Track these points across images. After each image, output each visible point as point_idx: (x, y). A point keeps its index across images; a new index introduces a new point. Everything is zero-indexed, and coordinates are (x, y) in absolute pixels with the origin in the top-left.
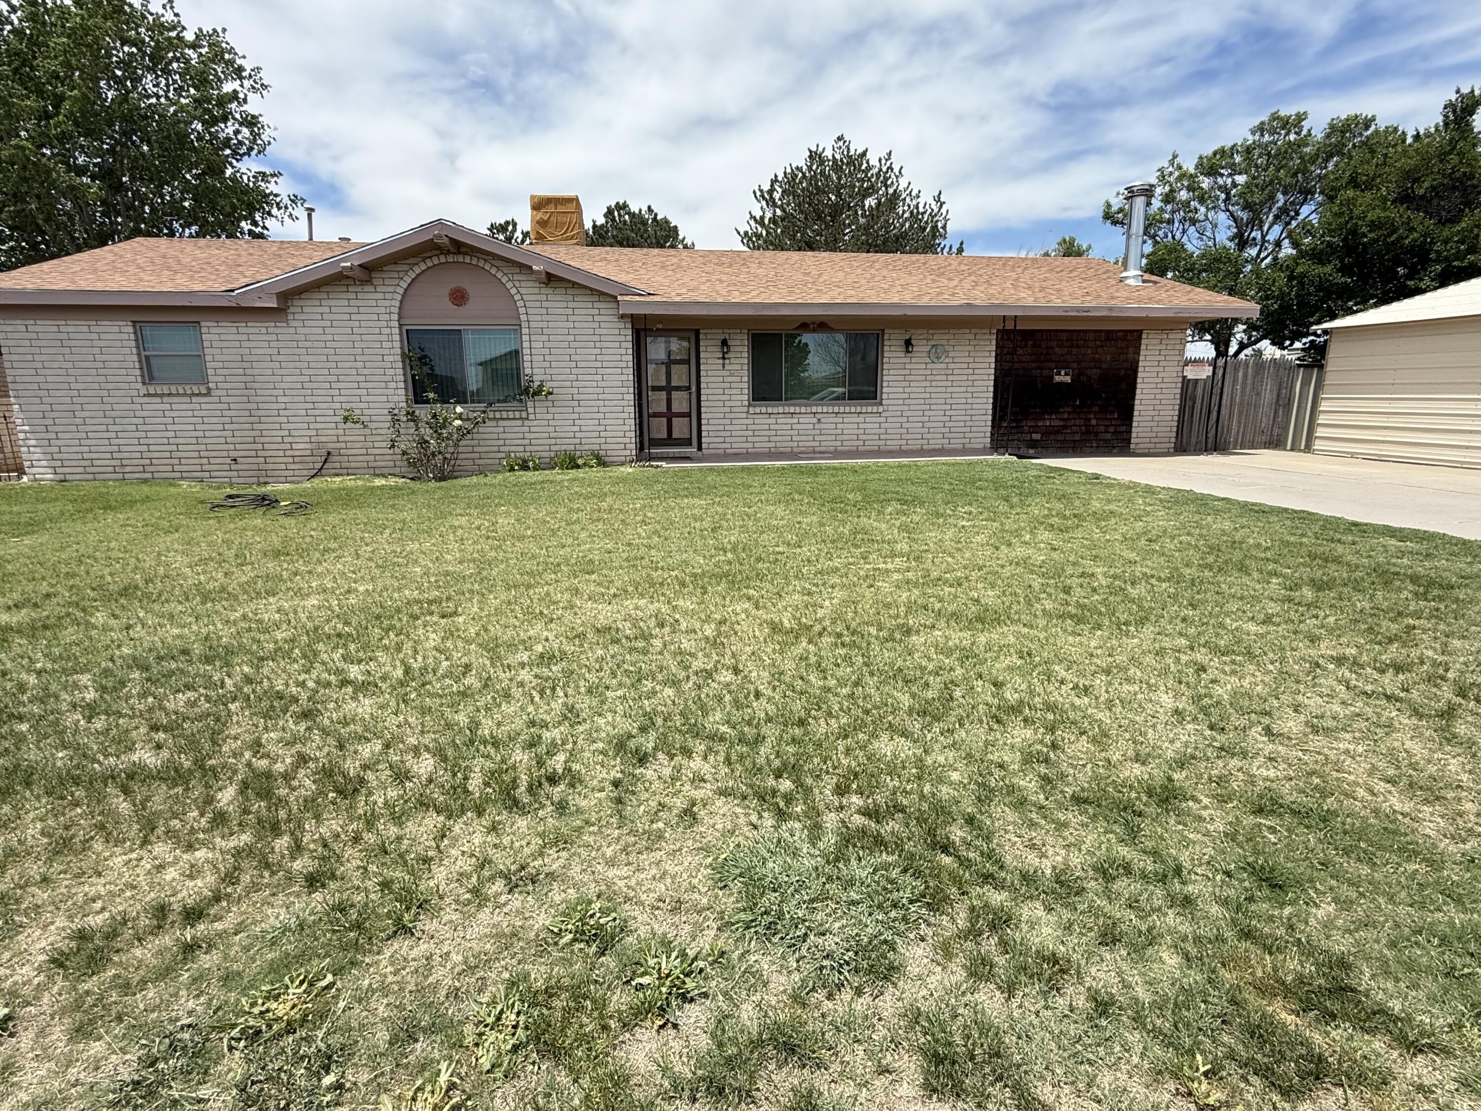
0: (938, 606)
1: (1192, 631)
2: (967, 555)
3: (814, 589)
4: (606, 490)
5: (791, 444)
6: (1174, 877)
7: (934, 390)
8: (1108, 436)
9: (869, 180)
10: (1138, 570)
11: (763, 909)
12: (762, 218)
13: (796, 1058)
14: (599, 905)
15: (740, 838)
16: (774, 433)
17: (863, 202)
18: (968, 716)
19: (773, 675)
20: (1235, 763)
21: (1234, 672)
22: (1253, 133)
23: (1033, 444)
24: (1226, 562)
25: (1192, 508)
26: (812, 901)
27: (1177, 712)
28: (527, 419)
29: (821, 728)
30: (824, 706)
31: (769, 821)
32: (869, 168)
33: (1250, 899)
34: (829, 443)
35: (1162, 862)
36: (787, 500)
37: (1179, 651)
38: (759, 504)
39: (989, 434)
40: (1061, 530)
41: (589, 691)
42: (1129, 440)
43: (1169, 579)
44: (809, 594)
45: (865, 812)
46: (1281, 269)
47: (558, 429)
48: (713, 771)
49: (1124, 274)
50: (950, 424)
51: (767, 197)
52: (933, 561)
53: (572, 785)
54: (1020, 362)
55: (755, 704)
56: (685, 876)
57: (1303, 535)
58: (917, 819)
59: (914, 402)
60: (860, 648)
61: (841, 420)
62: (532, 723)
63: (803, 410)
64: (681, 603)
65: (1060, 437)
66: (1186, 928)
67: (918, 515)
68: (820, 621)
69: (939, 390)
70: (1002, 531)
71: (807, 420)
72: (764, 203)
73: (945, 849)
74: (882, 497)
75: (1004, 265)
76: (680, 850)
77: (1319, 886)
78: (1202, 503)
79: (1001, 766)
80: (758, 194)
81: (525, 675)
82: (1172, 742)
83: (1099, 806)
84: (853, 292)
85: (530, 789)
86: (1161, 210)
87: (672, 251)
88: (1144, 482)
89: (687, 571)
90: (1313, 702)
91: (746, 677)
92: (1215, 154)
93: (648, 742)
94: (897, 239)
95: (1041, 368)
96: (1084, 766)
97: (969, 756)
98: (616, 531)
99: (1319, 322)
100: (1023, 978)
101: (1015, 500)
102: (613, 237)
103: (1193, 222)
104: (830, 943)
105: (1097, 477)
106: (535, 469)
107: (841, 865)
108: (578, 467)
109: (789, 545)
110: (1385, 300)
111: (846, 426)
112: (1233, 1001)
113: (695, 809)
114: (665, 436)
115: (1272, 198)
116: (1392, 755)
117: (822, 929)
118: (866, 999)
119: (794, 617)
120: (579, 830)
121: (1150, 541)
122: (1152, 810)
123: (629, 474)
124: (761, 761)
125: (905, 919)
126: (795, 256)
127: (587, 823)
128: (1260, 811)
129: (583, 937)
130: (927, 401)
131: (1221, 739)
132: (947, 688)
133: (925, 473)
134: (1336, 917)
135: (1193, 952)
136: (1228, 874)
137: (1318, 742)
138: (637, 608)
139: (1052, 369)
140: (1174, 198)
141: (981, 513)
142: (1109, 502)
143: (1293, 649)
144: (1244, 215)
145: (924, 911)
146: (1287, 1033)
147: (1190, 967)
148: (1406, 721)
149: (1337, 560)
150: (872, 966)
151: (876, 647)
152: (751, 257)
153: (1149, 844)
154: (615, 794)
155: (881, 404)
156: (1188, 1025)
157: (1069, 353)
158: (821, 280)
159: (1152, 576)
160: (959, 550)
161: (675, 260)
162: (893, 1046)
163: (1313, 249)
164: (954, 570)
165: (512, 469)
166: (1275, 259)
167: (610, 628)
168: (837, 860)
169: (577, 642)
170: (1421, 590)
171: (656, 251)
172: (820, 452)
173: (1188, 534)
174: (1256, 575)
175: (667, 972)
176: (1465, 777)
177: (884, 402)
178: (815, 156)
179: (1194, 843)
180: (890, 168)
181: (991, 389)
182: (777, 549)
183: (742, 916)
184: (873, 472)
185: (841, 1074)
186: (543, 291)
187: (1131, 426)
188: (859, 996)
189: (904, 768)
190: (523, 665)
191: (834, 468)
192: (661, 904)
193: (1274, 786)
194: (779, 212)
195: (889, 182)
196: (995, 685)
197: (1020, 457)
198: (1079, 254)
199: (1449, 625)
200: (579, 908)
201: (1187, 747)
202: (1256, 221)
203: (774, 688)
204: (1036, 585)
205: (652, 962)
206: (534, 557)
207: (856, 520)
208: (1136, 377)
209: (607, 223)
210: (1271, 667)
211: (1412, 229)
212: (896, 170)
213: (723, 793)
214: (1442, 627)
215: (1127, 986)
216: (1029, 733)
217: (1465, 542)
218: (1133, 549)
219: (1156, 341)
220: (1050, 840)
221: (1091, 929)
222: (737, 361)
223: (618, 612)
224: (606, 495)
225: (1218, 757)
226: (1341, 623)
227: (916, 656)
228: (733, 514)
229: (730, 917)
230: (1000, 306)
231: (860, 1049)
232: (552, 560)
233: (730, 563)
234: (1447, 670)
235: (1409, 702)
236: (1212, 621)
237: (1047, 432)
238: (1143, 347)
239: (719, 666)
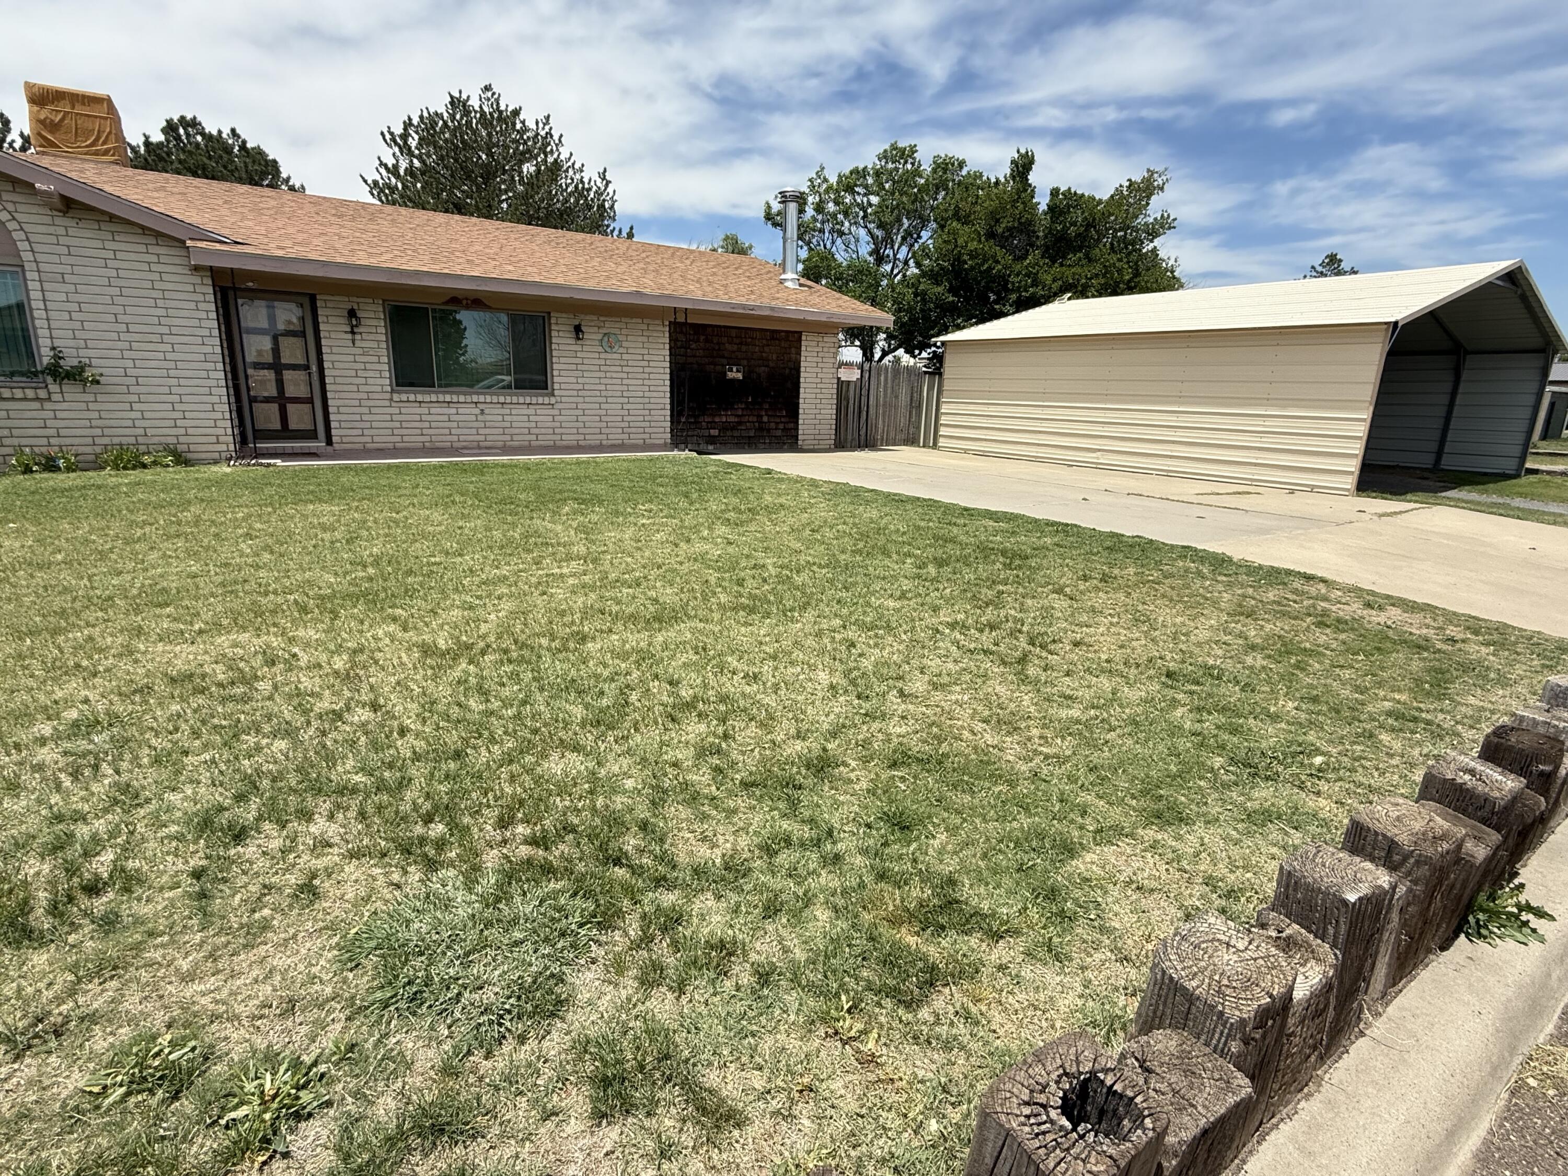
0: (615, 608)
1: (845, 611)
2: (647, 553)
3: (477, 602)
4: (191, 495)
5: (449, 438)
6: (826, 839)
7: (610, 381)
8: (779, 433)
9: (525, 143)
10: (803, 558)
11: (406, 980)
12: (396, 167)
13: (446, 1138)
14: (168, 1037)
15: (379, 903)
16: (427, 425)
17: (520, 167)
18: (643, 720)
19: (423, 707)
20: (876, 725)
21: (876, 645)
22: (879, 159)
23: (711, 440)
24: (873, 548)
25: (848, 500)
26: (467, 954)
27: (832, 687)
28: (49, 399)
29: (481, 757)
30: (486, 734)
31: (415, 874)
32: (525, 129)
33: (886, 844)
34: (496, 437)
35: (817, 827)
36: (446, 502)
37: (834, 631)
38: (411, 509)
39: (668, 430)
40: (737, 525)
41: (157, 761)
42: (797, 436)
43: (827, 566)
44: (471, 608)
45: (533, 841)
46: (908, 286)
47: (103, 415)
48: (342, 830)
49: (783, 277)
50: (629, 418)
51: (400, 142)
52: (611, 563)
53: (127, 890)
54: (694, 356)
55: (399, 743)
56: (301, 967)
57: (930, 520)
58: (589, 836)
59: (589, 393)
60: (529, 662)
61: (508, 411)
62: (59, 818)
63: (462, 399)
64: (301, 633)
65: (736, 434)
66: (835, 883)
67: (596, 514)
68: (483, 637)
69: (614, 381)
70: (681, 527)
71: (468, 411)
72: (396, 149)
73: (617, 862)
74: (558, 496)
75: (673, 254)
76: (294, 936)
77: (935, 820)
78: (855, 494)
79: (675, 765)
80: (388, 137)
81: (46, 754)
82: (827, 715)
83: (765, 787)
84: (510, 268)
85: (54, 910)
86: (815, 220)
87: (268, 192)
88: (809, 476)
89: (311, 593)
90: (933, 663)
91: (388, 712)
92: (851, 173)
93: (249, 813)
94: (561, 215)
95: (715, 364)
96: (752, 751)
97: (644, 760)
98: (207, 549)
99: (938, 335)
100: (694, 972)
101: (695, 496)
102: (180, 162)
103: (841, 234)
104: (488, 995)
105: (769, 472)
106: (69, 469)
107: (501, 906)
108: (144, 466)
109: (447, 553)
110: (982, 320)
111: (515, 418)
112: (872, 939)
113: (316, 882)
114: (277, 425)
115: (899, 220)
116: (987, 701)
117: (479, 983)
118: (532, 1044)
119: (452, 636)
120: (138, 948)
121: (813, 531)
122: (810, 782)
123: (226, 475)
124: (405, 807)
125: (574, 946)
126: (441, 218)
127: (151, 934)
128: (894, 765)
129: (145, 1086)
130: (603, 393)
131: (867, 706)
132: (622, 693)
133: (606, 470)
134: (947, 843)
135: (841, 902)
136: (869, 826)
137: (938, 696)
138: (235, 645)
139: (724, 366)
140: (823, 208)
141: (661, 510)
142: (779, 495)
143: (921, 620)
144: (879, 233)
145: (595, 931)
146: (910, 954)
147: (838, 918)
148: (996, 670)
149: (953, 540)
150: (537, 1006)
151: (547, 659)
152: (381, 212)
153: (807, 814)
154: (197, 888)
155: (553, 395)
156: (834, 972)
157: (739, 350)
158: (472, 249)
159: (814, 564)
160: (639, 549)
161: (273, 203)
162: (560, 1085)
163: (932, 271)
164: (633, 570)
165: (28, 470)
166: (904, 276)
167: (192, 675)
168: (498, 900)
169: (137, 698)
170: (1008, 561)
171: (245, 188)
172: (486, 448)
173: (844, 523)
174: (895, 557)
175: (271, 1093)
176: (1032, 709)
177: (556, 393)
178: (457, 103)
179: (843, 803)
180: (549, 134)
181: (668, 383)
182: (433, 560)
183: (379, 995)
184: (549, 469)
185: (501, 1136)
186: (58, 221)
187: (797, 423)
188: (523, 1043)
189: (575, 784)
190: (42, 741)
191: (503, 466)
192: (266, 1011)
193: (905, 740)
194: (416, 163)
195: (549, 149)
196: (671, 683)
197: (699, 453)
198: (743, 252)
199: (1025, 588)
200: (135, 1050)
201: (839, 717)
202: (888, 240)
203: (424, 721)
204: (713, 580)
205: (250, 1087)
206: (66, 590)
207: (529, 522)
208: (799, 377)
209: (168, 141)
210: (904, 637)
211: (997, 262)
212: (556, 138)
213: (354, 855)
214: (1021, 590)
215: (786, 950)
216: (702, 727)
217: (1036, 521)
218: (798, 539)
219: (814, 344)
220: (721, 829)
221: (756, 907)
222: (372, 337)
223: (206, 652)
224: (189, 502)
225: (863, 723)
226: (955, 593)
227: (591, 663)
228: (375, 521)
229: (363, 1000)
230: (669, 297)
231: (522, 1102)
232: (98, 592)
233: (370, 579)
234: (1022, 625)
235: (998, 654)
236: (861, 601)
237: (724, 428)
238: (803, 348)
239: (353, 704)
